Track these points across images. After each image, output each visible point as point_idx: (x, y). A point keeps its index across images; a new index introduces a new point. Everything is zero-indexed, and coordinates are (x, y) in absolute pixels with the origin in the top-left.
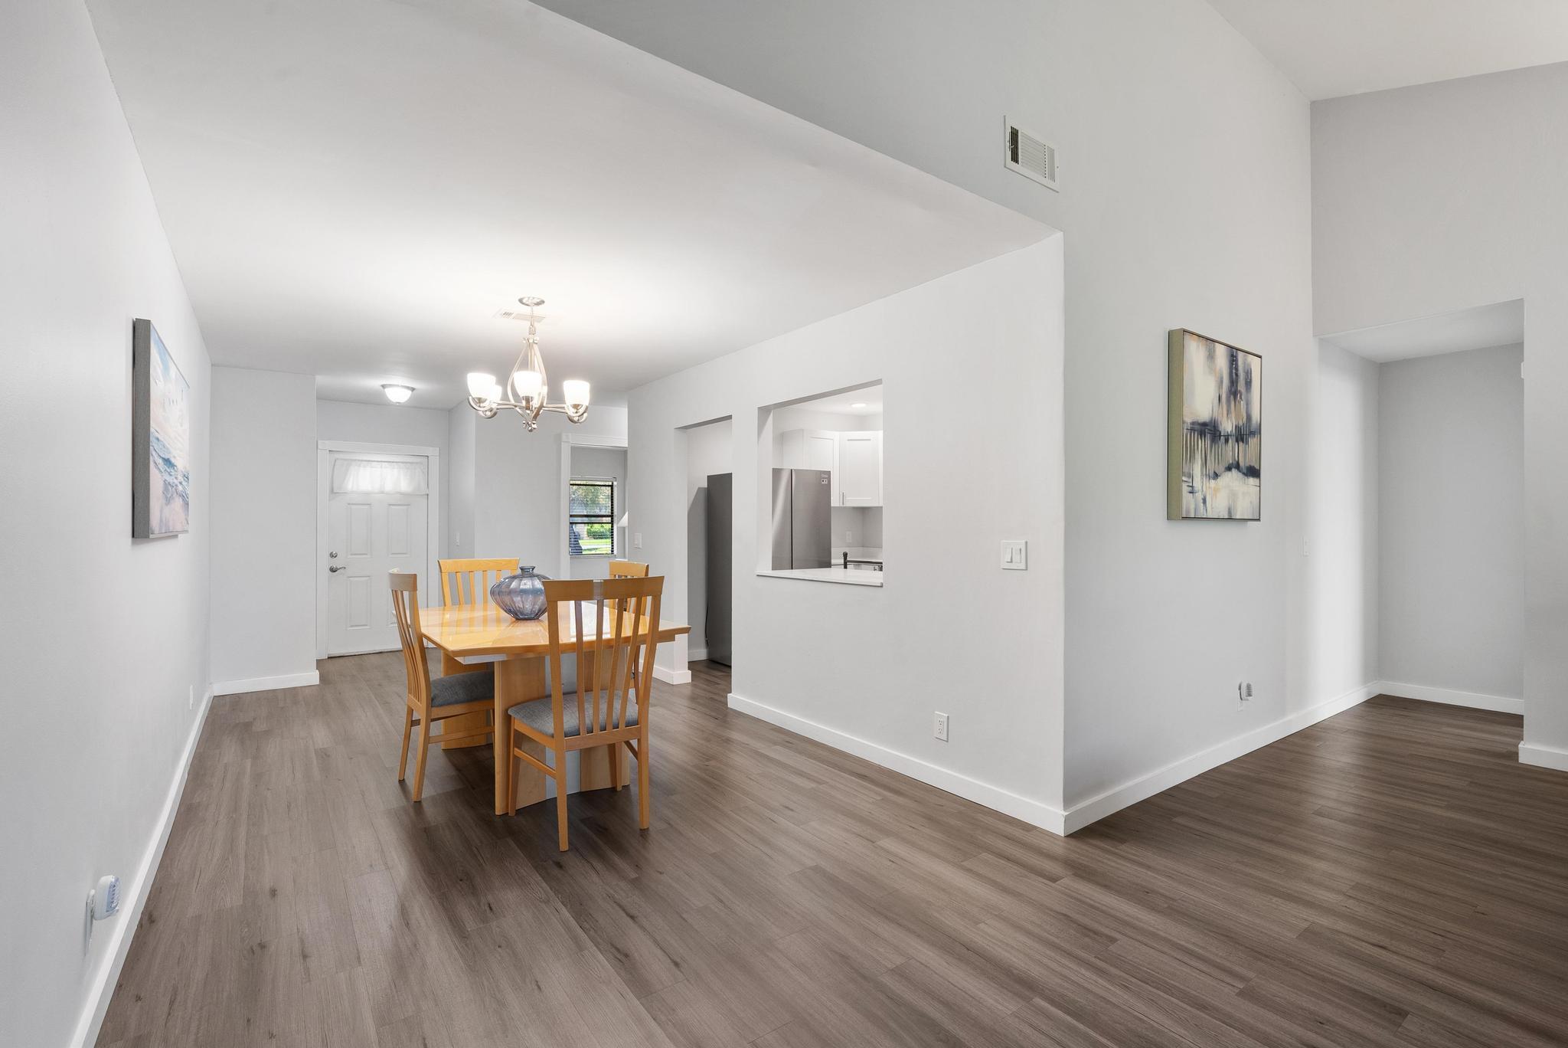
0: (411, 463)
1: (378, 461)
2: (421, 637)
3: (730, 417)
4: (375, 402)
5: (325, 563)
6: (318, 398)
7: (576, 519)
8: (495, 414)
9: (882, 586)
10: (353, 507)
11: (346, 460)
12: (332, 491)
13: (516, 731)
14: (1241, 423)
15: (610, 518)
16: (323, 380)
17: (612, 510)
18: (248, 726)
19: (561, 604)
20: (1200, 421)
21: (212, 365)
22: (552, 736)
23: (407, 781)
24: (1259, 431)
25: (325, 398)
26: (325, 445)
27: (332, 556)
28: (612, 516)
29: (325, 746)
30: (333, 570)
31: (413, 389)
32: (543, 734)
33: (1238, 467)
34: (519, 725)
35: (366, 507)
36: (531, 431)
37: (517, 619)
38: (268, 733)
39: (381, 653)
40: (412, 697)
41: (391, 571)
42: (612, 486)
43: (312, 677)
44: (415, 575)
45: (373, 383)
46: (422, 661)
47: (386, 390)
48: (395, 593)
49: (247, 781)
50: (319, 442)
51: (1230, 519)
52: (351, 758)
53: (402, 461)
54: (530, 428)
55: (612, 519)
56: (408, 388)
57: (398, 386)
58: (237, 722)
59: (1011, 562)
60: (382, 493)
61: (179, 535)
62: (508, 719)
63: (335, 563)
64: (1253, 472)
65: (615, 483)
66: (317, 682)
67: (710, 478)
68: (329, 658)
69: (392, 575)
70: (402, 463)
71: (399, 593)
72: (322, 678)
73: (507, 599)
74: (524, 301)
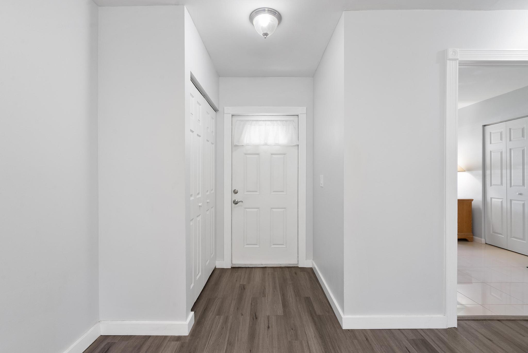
0: (286, 121)
1: (263, 121)
5: (230, 198)
10: (248, 156)
11: (242, 121)
12: (233, 144)
26: (228, 111)
27: (235, 192)
30: (236, 203)
35: (256, 156)
60: (267, 145)
63: (237, 197)
68: (231, 268)
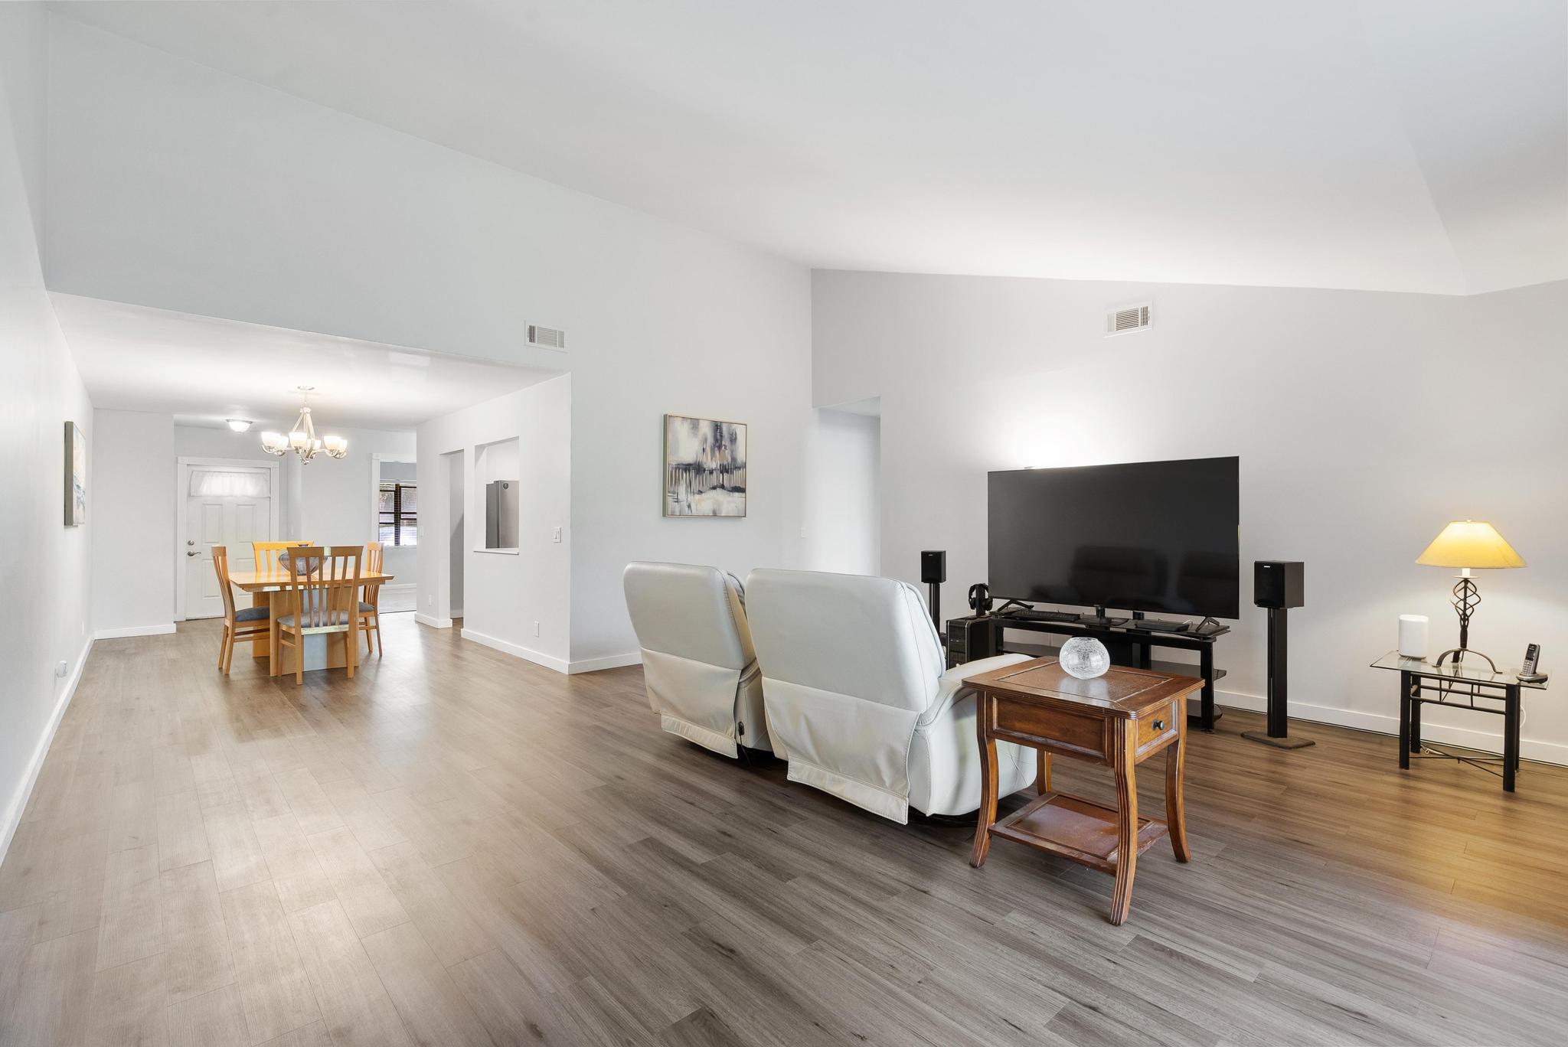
0: (256, 473)
1: (227, 472)
4: (221, 429)
5: (183, 549)
6: (175, 426)
8: (284, 453)
9: (519, 554)
10: (208, 507)
11: (201, 471)
12: (189, 495)
13: (282, 631)
14: (725, 463)
16: (178, 417)
20: (684, 463)
21: (94, 409)
24: (744, 466)
25: (181, 426)
26: (183, 460)
27: (190, 543)
30: (190, 554)
31: (251, 423)
33: (723, 487)
35: (217, 507)
41: (213, 547)
43: (172, 628)
44: (225, 548)
45: (219, 418)
47: (230, 423)
48: (215, 558)
50: (179, 458)
51: (715, 515)
56: (247, 422)
57: (239, 420)
60: (232, 496)
63: (192, 549)
64: (741, 490)
66: (175, 631)
68: (186, 620)
69: (214, 549)
70: (247, 474)
71: (217, 558)
72: (178, 627)
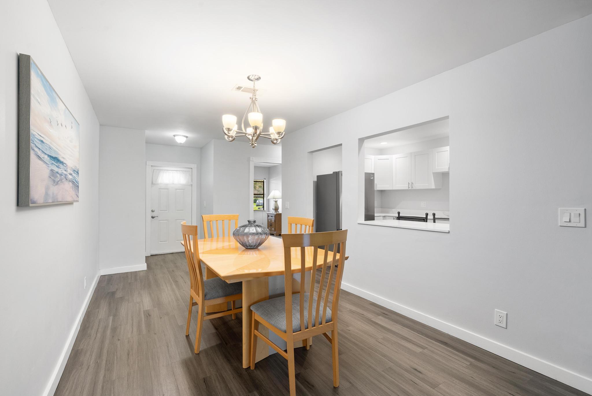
0: (185, 171)
1: (171, 170)
2: (200, 262)
3: (341, 145)
4: (170, 144)
5: (150, 215)
6: (147, 143)
7: (256, 195)
9: (449, 233)
10: (161, 190)
11: (158, 170)
12: (152, 183)
13: (255, 320)
15: (263, 195)
16: (149, 133)
17: (264, 192)
18: (113, 293)
19: (293, 249)
21: (100, 125)
22: (285, 332)
23: (190, 336)
25: (150, 142)
26: (149, 163)
27: (152, 211)
28: (263, 194)
29: (148, 309)
30: (153, 217)
31: (187, 137)
32: (278, 329)
34: (257, 316)
35: (167, 190)
36: (254, 147)
37: (247, 248)
38: (122, 299)
39: (173, 253)
40: (193, 291)
41: (182, 223)
42: (263, 182)
43: (143, 266)
45: (169, 134)
46: (200, 274)
47: (175, 137)
48: (184, 235)
49: (109, 332)
50: (147, 162)
52: (161, 318)
53: (183, 170)
54: (253, 146)
55: (264, 195)
56: (185, 136)
57: (180, 135)
58: (109, 291)
59: (570, 221)
60: (173, 184)
61: (74, 203)
62: (250, 312)
63: (154, 214)
65: (265, 181)
66: (146, 269)
67: (318, 177)
68: (151, 255)
69: (183, 226)
70: (181, 171)
71: (187, 235)
72: (148, 266)
73: (241, 238)
74: (250, 78)
